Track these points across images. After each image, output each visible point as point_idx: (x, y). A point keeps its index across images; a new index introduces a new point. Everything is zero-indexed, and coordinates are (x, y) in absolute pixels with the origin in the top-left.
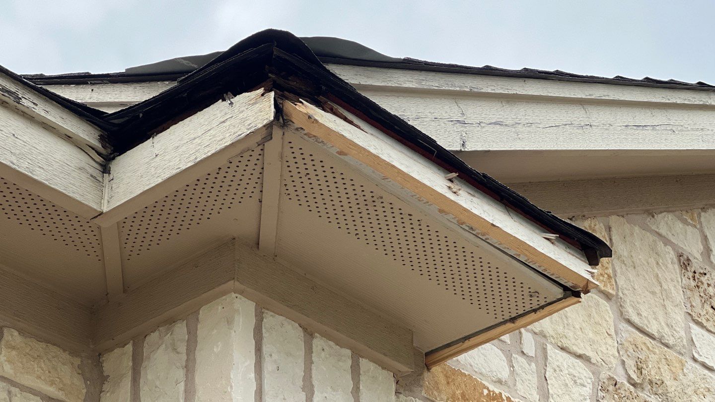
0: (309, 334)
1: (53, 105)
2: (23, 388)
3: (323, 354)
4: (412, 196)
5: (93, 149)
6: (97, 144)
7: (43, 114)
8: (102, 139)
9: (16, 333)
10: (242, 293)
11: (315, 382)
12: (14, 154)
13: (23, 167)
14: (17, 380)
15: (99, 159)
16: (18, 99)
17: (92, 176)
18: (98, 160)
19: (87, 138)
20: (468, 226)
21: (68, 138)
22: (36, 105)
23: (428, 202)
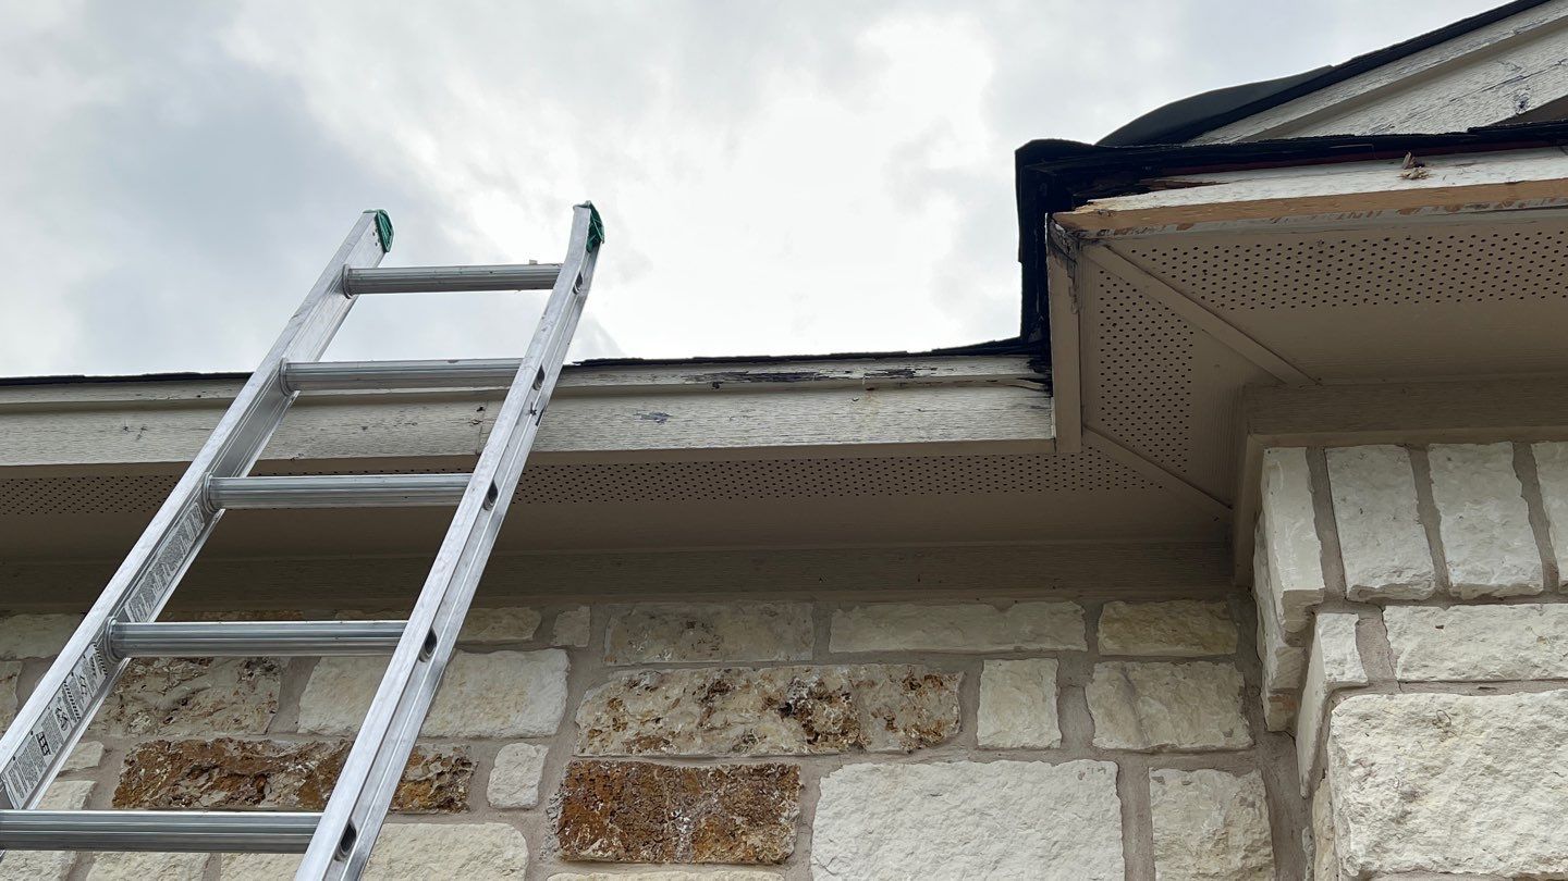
0: (1417, 450)
1: (960, 359)
2: (1144, 660)
3: (1450, 465)
4: (1340, 218)
5: (1026, 379)
6: (1031, 373)
7: (945, 374)
8: (1032, 365)
9: (1121, 604)
10: (1276, 444)
11: (1440, 506)
12: (923, 428)
13: (937, 436)
14: (1132, 652)
15: (1038, 386)
16: (910, 374)
17: (1033, 407)
18: (1039, 388)
19: (1011, 372)
20: (1471, 207)
21: (993, 383)
22: (935, 369)
23: (1371, 212)
